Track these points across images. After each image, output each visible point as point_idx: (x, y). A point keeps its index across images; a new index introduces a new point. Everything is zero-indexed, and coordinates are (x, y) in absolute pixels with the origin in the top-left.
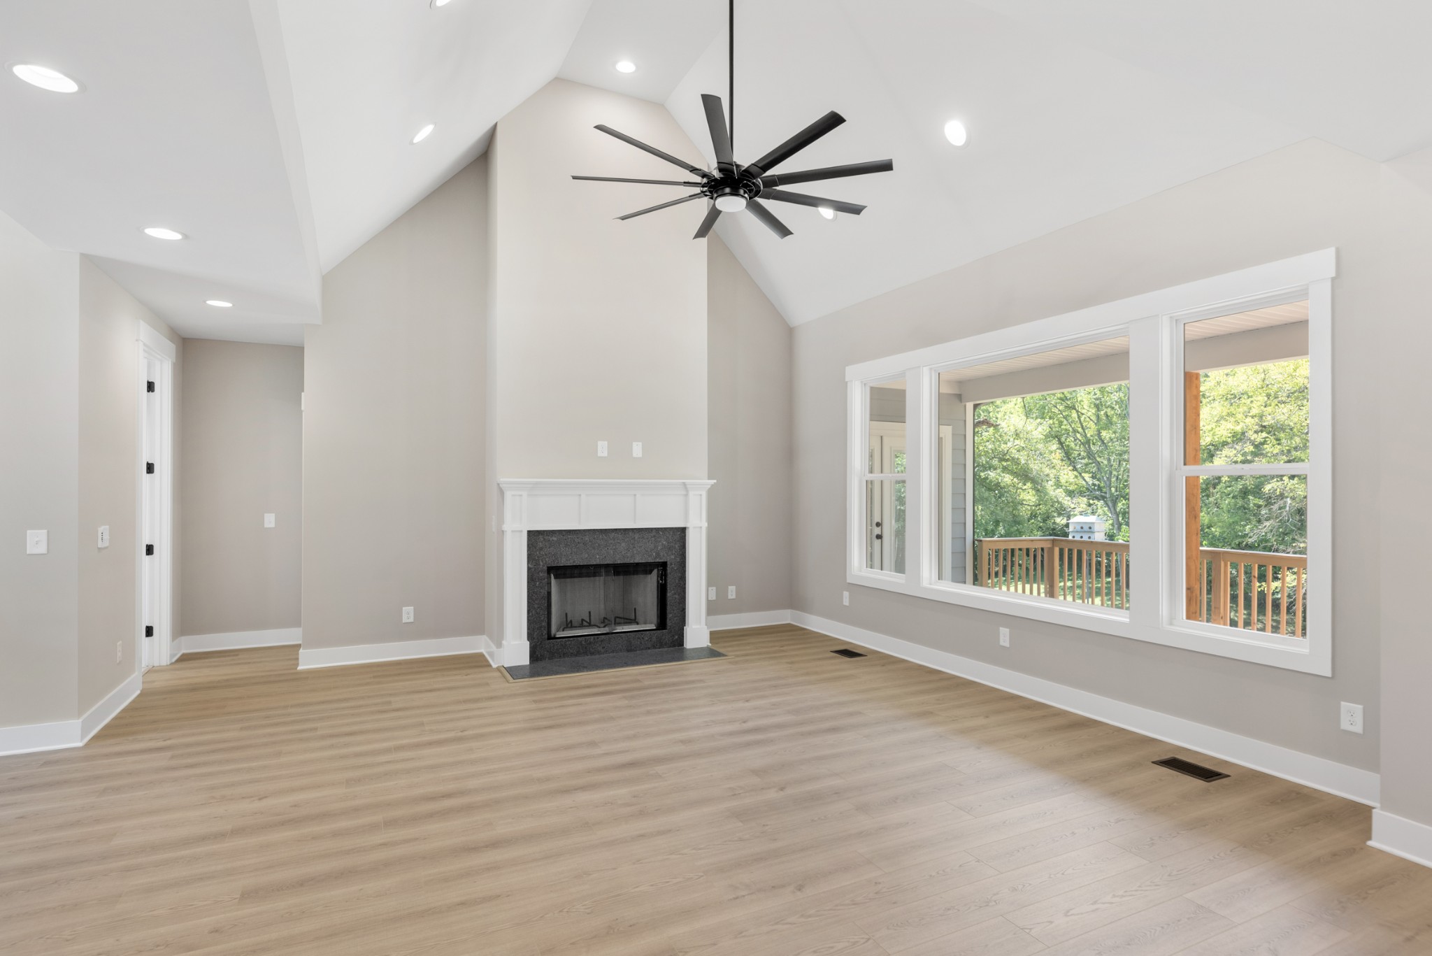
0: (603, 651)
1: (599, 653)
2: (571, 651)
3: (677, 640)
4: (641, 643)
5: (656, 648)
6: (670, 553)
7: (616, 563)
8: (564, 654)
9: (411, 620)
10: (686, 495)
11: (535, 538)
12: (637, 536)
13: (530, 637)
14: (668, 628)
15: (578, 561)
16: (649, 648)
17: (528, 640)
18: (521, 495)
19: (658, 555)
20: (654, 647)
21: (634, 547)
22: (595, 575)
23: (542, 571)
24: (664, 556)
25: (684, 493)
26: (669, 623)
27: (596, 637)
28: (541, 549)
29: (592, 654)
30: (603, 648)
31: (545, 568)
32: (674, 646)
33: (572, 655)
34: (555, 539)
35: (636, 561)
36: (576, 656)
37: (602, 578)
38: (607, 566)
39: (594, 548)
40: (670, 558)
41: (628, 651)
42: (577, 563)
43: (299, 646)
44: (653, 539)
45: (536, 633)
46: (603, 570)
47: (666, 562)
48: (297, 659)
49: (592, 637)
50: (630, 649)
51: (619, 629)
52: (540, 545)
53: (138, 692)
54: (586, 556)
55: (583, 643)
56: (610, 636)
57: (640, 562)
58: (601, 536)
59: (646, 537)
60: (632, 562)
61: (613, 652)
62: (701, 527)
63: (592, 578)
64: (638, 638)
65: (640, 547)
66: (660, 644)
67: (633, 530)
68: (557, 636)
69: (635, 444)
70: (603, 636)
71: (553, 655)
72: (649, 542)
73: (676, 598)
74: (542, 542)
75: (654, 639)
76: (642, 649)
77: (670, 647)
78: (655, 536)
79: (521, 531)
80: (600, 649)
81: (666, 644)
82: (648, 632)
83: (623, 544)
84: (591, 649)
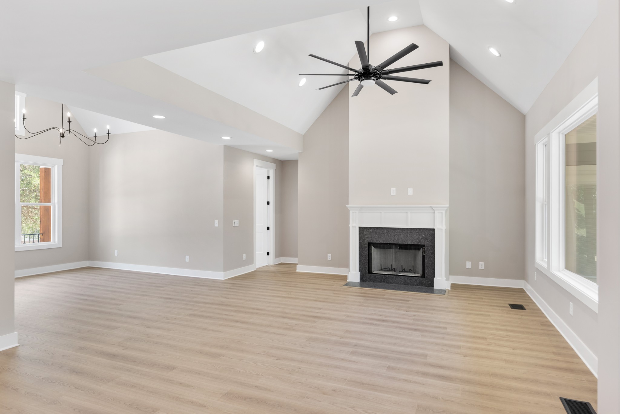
0: (392, 282)
1: (391, 283)
2: (378, 280)
3: (430, 283)
4: (411, 282)
5: (419, 286)
6: (426, 241)
7: (399, 243)
8: (375, 281)
9: (330, 259)
10: (434, 213)
11: (362, 230)
12: (409, 232)
13: (360, 270)
14: (426, 277)
15: (381, 241)
16: (415, 285)
17: (359, 271)
18: (356, 212)
19: (420, 241)
20: (418, 285)
21: (408, 237)
22: (390, 248)
23: (366, 244)
24: (423, 242)
25: (433, 212)
26: (426, 275)
27: (389, 276)
28: (366, 235)
29: (387, 283)
30: (393, 281)
31: (367, 243)
32: (429, 286)
33: (378, 282)
34: (371, 231)
35: (409, 243)
36: (380, 282)
37: (394, 250)
38: (396, 244)
39: (388, 236)
40: (426, 243)
41: (405, 284)
42: (381, 242)
43: (297, 264)
44: (417, 233)
45: (363, 270)
46: (394, 246)
47: (425, 245)
48: (296, 268)
49: (387, 275)
50: (406, 284)
51: (402, 274)
52: (365, 233)
53: (254, 270)
54: (385, 239)
55: (383, 277)
56: (396, 276)
57: (411, 244)
58: (391, 231)
59: (414, 232)
60: (406, 243)
61: (397, 284)
62: (442, 229)
63: (389, 249)
64: (410, 279)
65: (411, 237)
66: (421, 284)
67: (407, 229)
68: (374, 273)
69: (409, 189)
70: (393, 276)
71: (370, 280)
72: (415, 235)
73: (429, 263)
74: (366, 232)
75: (418, 281)
76: (412, 285)
77: (426, 286)
78: (418, 232)
79: (356, 227)
80: (391, 281)
81: (424, 285)
82: (414, 278)
83: (402, 235)
84: (387, 281)
